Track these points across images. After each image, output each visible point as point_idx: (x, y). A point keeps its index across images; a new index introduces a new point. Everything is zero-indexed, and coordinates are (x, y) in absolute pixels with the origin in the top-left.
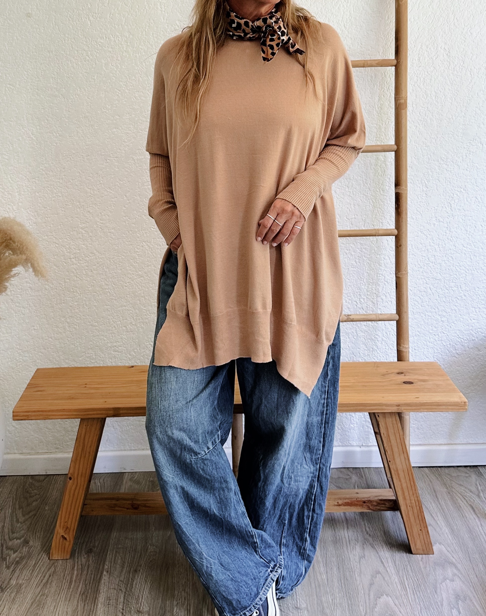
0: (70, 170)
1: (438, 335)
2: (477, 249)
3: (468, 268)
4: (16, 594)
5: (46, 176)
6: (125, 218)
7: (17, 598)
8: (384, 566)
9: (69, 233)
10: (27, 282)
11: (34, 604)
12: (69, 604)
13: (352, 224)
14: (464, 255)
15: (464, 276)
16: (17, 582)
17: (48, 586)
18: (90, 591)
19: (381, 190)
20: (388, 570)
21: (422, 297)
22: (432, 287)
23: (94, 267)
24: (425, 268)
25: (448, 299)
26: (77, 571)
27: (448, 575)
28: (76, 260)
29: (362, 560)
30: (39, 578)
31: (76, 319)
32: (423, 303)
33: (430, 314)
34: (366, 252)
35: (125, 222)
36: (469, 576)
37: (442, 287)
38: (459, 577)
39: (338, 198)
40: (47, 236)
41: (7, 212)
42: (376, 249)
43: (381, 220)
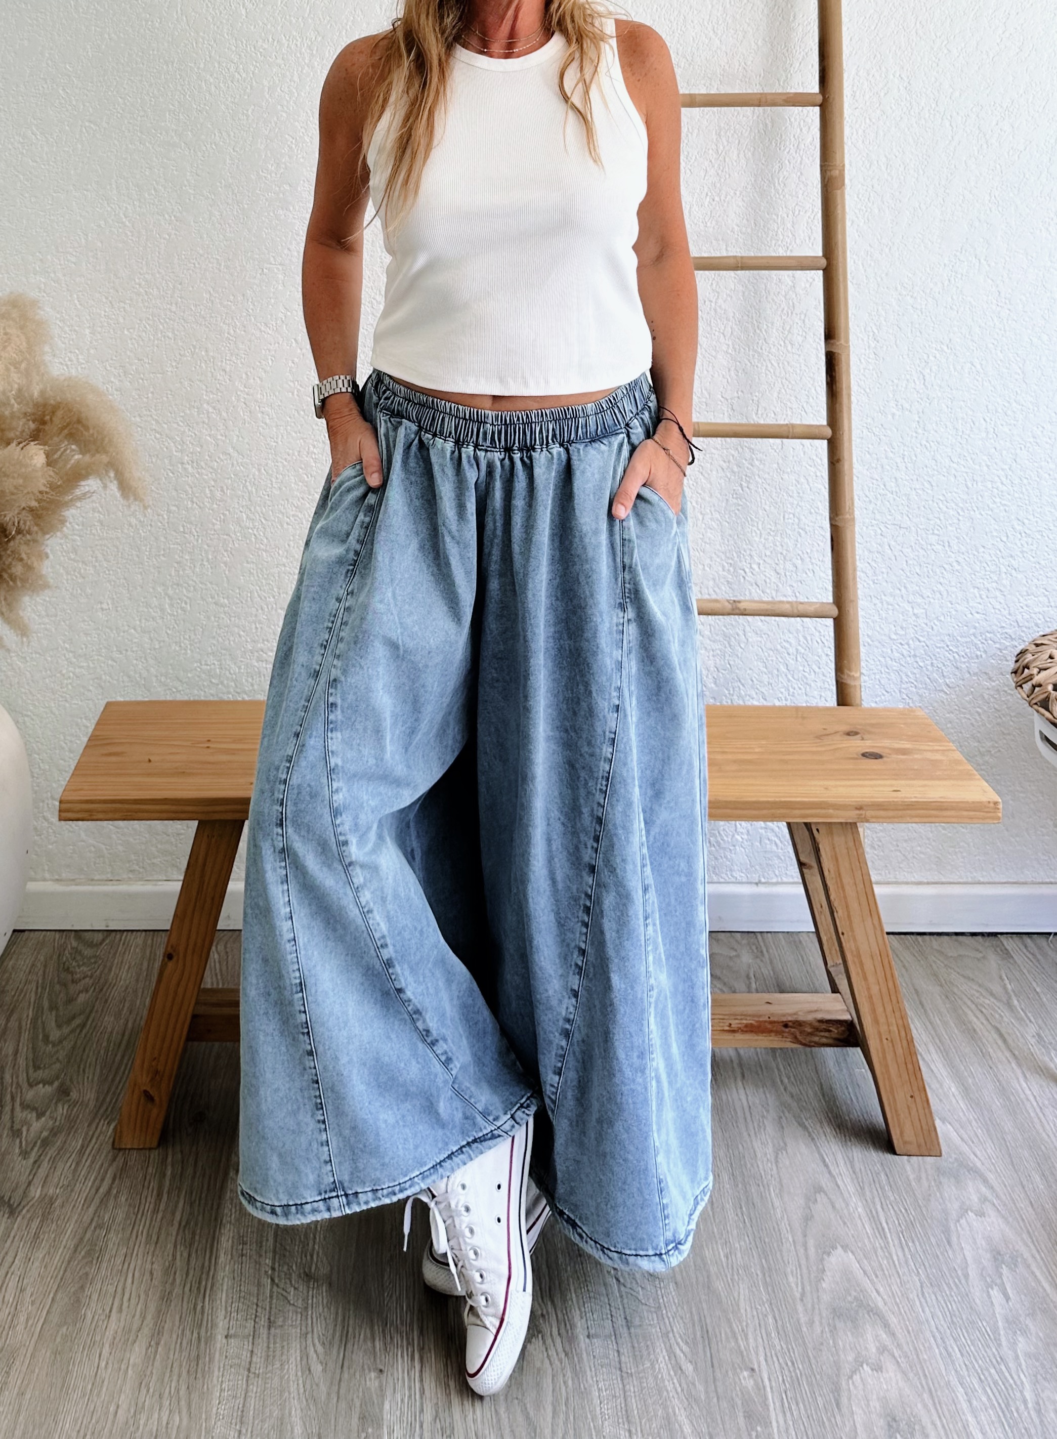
2: (977, 467)
3: (961, 505)
4: (42, 1221)
5: (146, 297)
6: (291, 384)
7: (44, 1233)
8: (830, 1173)
9: (183, 412)
11: (79, 1249)
12: (157, 1252)
13: (732, 409)
14: (953, 479)
15: (956, 521)
16: (44, 1193)
17: (111, 1203)
18: (200, 1218)
19: (787, 342)
20: (840, 1183)
21: (873, 564)
22: (893, 543)
24: (879, 503)
25: (927, 568)
26: (173, 1166)
27: (969, 1199)
28: (193, 467)
29: (780, 1155)
30: (90, 1184)
32: (878, 573)
34: (761, 467)
35: (292, 393)
36: (1015, 1204)
37: (913, 544)
38: (994, 1204)
39: (704, 357)
40: (140, 416)
41: (67, 365)
42: (780, 461)
43: (789, 404)
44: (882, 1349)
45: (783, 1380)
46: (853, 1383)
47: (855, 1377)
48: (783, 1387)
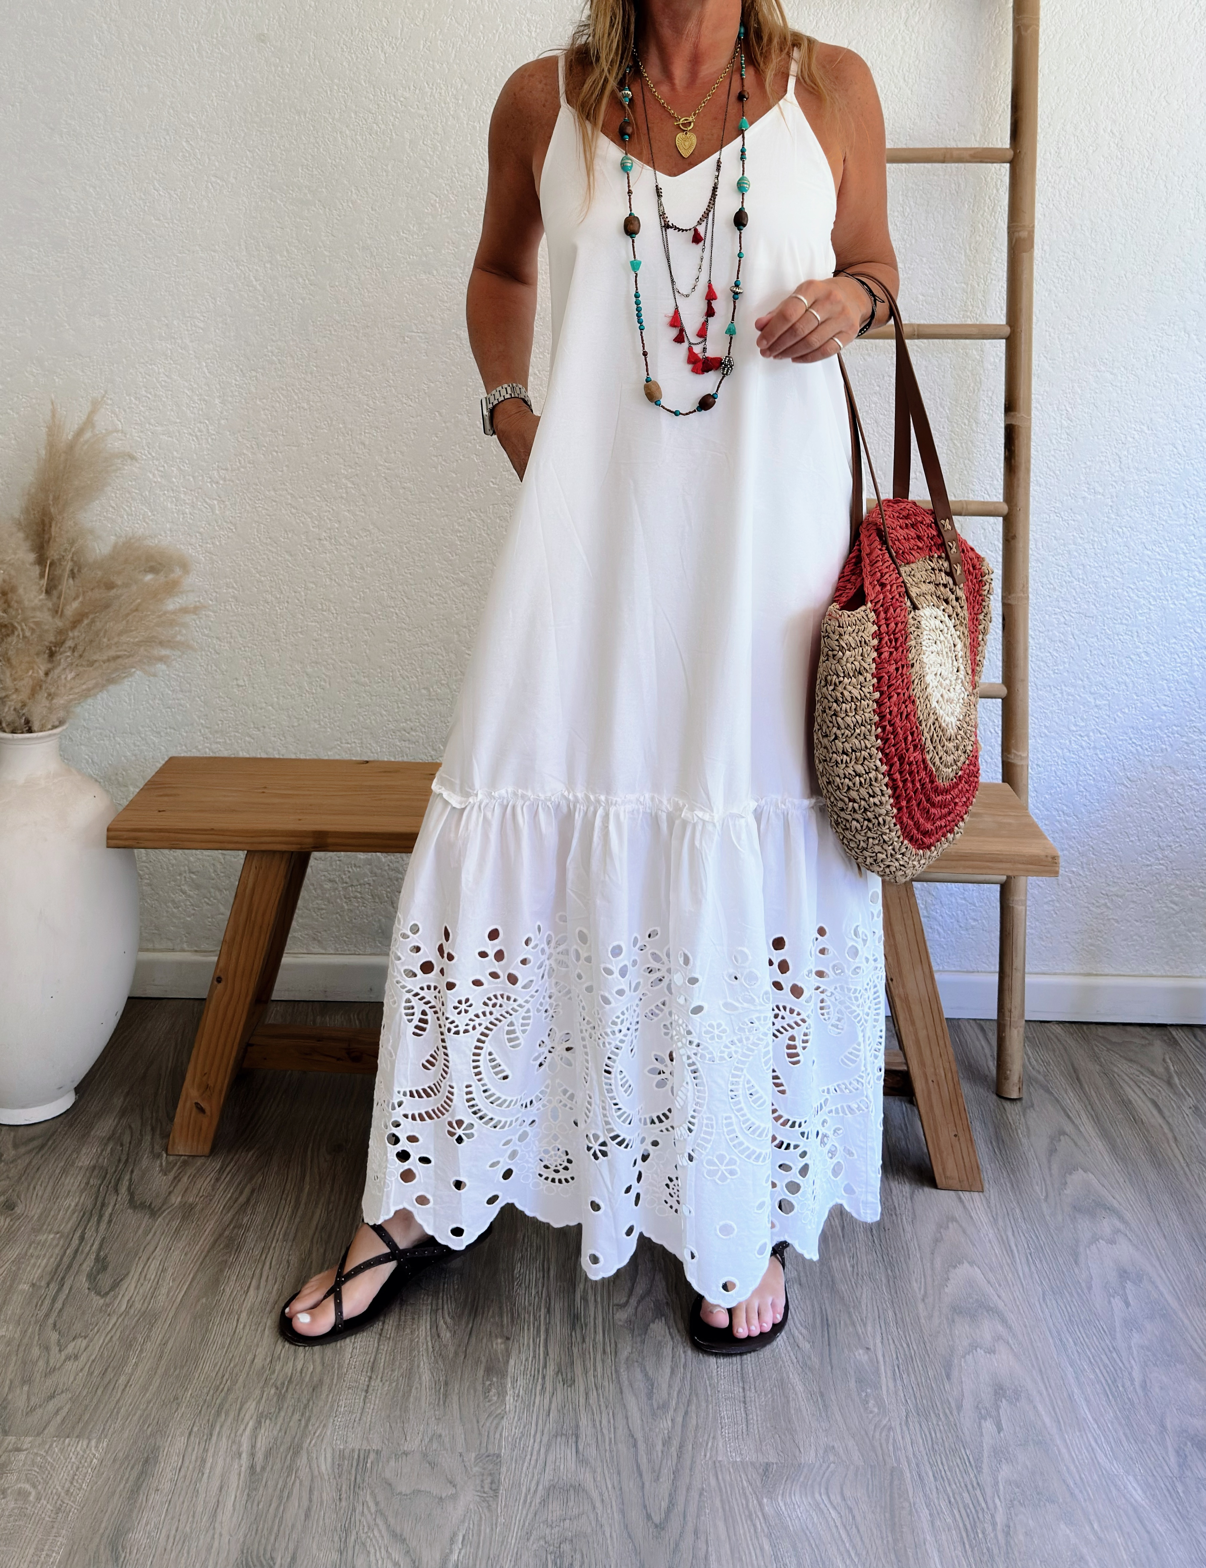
0: (329, 355)
1: (1088, 736)
6: (435, 459)
10: (228, 586)
20: (973, 1214)
21: (1054, 653)
22: (1076, 632)
23: (366, 558)
25: (1111, 660)
27: (1102, 1230)
28: (331, 543)
31: (324, 666)
32: (1057, 665)
33: (1072, 690)
35: (436, 468)
36: (1147, 1237)
37: (1098, 633)
38: (1126, 1236)
44: (998, 1338)
45: (897, 1358)
46: (965, 1361)
47: (967, 1356)
48: (896, 1362)
